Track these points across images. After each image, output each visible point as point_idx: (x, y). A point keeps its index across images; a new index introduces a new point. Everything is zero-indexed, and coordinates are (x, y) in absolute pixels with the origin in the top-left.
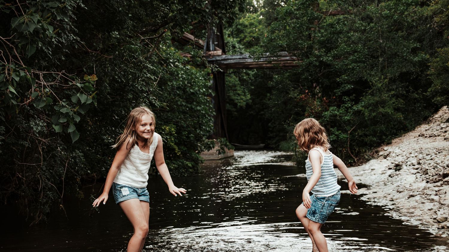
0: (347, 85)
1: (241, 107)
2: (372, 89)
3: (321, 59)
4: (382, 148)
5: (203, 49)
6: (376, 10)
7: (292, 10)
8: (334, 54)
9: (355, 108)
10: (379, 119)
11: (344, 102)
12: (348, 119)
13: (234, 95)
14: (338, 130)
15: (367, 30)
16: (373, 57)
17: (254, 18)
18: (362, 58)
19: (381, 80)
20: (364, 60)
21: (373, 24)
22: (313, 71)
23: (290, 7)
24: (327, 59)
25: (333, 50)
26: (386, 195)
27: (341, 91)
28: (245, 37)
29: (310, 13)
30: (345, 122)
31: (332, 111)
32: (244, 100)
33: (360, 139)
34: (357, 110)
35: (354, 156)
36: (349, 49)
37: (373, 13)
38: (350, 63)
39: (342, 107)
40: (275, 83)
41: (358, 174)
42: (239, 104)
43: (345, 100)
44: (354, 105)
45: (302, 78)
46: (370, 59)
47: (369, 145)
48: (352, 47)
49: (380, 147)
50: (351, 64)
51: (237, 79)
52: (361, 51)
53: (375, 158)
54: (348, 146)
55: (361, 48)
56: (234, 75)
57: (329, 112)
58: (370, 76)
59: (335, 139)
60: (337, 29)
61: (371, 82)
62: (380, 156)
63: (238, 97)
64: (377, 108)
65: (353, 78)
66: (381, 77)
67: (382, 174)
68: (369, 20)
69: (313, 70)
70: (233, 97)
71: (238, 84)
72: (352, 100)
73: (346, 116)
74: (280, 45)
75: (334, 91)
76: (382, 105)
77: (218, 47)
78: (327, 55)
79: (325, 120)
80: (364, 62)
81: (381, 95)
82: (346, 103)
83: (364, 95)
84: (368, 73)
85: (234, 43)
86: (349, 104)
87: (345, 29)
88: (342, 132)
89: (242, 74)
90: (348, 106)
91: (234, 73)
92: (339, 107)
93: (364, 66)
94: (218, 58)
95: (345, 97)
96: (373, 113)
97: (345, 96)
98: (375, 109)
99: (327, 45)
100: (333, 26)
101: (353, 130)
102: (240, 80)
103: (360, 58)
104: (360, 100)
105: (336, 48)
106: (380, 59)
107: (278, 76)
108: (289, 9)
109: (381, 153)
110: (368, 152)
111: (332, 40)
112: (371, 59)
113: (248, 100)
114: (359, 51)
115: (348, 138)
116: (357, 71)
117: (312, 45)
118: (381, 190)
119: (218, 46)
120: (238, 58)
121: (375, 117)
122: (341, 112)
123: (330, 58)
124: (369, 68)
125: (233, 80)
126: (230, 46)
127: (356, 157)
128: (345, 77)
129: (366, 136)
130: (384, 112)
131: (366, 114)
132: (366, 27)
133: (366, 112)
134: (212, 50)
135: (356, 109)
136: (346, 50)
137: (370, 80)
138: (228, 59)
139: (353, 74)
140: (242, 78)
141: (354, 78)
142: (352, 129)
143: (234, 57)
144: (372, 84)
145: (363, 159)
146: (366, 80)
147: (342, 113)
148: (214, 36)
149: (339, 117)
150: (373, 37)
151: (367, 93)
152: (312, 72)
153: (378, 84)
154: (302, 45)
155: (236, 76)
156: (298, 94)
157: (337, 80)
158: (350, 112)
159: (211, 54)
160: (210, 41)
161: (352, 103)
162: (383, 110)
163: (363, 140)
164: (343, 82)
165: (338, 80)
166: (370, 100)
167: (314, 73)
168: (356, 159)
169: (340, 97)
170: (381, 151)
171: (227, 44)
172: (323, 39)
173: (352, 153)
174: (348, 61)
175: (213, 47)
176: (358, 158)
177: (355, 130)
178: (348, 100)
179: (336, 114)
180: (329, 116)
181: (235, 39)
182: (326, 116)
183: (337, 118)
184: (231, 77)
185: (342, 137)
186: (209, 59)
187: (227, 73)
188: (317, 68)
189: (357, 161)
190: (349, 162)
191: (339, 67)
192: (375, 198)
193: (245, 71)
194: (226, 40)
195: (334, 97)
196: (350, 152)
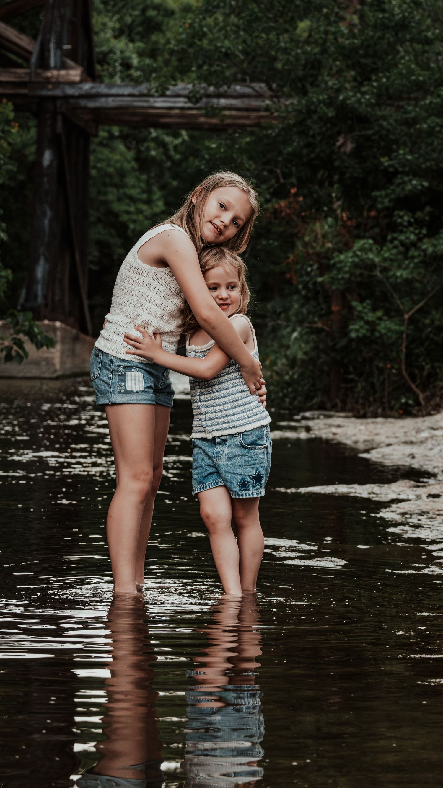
0: (410, 181)
3: (341, 98)
5: (27, 60)
8: (380, 85)
9: (427, 246)
11: (394, 227)
12: (405, 276)
13: (119, 200)
14: (374, 309)
22: (319, 134)
24: (359, 101)
25: (377, 75)
27: (393, 196)
30: (396, 287)
31: (359, 253)
32: (145, 214)
33: (438, 339)
34: (434, 251)
35: (417, 386)
36: (423, 75)
38: (424, 114)
39: (392, 241)
40: (208, 161)
41: (414, 439)
42: (132, 226)
43: (399, 220)
44: (425, 236)
45: (285, 152)
50: (425, 120)
51: (130, 155)
54: (403, 356)
56: (124, 144)
57: (350, 254)
59: (364, 335)
60: (392, 15)
63: (129, 205)
65: (428, 160)
69: (318, 131)
70: (117, 207)
71: (133, 169)
72: (419, 223)
73: (399, 267)
74: (223, 50)
75: (373, 195)
77: (75, 61)
79: (340, 276)
82: (401, 232)
85: (127, 54)
86: (412, 232)
88: (386, 314)
89: (145, 144)
90: (408, 238)
91: (124, 137)
92: (381, 240)
94: (70, 91)
95: (402, 214)
97: (401, 210)
99: (364, 61)
102: (137, 159)
105: (387, 69)
111: (377, 46)
113: (155, 215)
115: (402, 332)
116: (442, 139)
119: (73, 55)
120: (126, 93)
122: (387, 255)
123: (367, 97)
125: (117, 157)
126: (116, 61)
127: (423, 391)
128: (406, 155)
134: (55, 68)
135: (430, 250)
136: (414, 78)
138: (99, 96)
139: (430, 148)
140: (146, 152)
141: (433, 159)
142: (416, 307)
145: (441, 398)
147: (391, 260)
148: (62, 27)
149: (381, 272)
152: (313, 136)
154: (290, 54)
155: (129, 148)
156: (268, 196)
157: (382, 163)
158: (413, 257)
159: (52, 77)
160: (49, 41)
161: (420, 233)
164: (400, 169)
165: (385, 161)
167: (321, 141)
168: (421, 397)
169: (389, 212)
171: (105, 55)
172: (354, 43)
173: (413, 377)
174: (417, 109)
175: (58, 60)
176: (428, 393)
177: (424, 312)
178: (409, 222)
179: (372, 260)
180: (350, 267)
181: (131, 45)
182: (343, 264)
183: (374, 273)
184: (113, 150)
185: (385, 328)
186: (45, 93)
187: (97, 136)
188: (329, 125)
189: (424, 400)
190: (402, 404)
191: (391, 125)
192: (424, 512)
193: (154, 133)
194: (102, 45)
195: (373, 214)
196: (405, 374)
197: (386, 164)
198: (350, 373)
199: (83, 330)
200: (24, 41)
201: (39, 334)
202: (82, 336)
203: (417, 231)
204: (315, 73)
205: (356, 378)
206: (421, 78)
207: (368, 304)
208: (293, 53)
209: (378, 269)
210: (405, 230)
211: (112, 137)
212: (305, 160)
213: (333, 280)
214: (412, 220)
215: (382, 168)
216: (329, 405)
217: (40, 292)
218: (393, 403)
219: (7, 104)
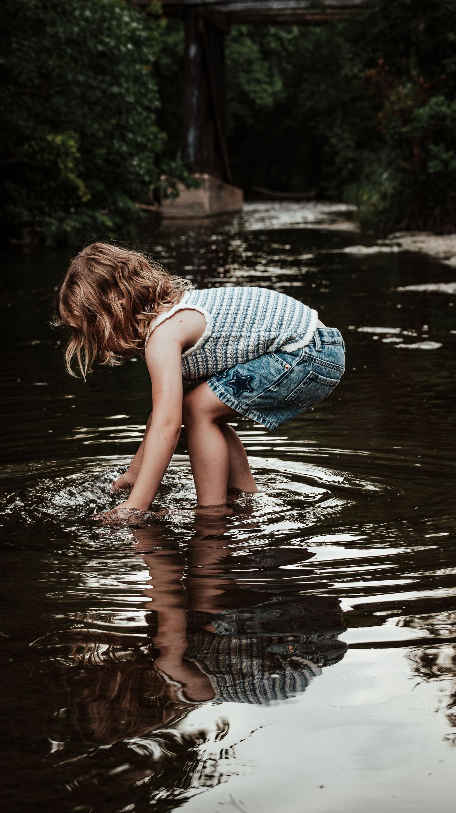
1: (263, 108)
13: (249, 82)
31: (433, 107)
32: (268, 92)
42: (259, 102)
51: (255, 48)
56: (251, 40)
57: (428, 108)
59: (440, 170)
63: (256, 86)
70: (248, 88)
71: (257, 58)
75: (443, 62)
79: (420, 126)
89: (267, 39)
91: (251, 35)
102: (261, 51)
113: (276, 93)
125: (245, 50)
140: (268, 45)
149: (451, 121)
152: (395, 19)
155: (254, 42)
156: (361, 67)
179: (444, 112)
180: (427, 118)
182: (421, 117)
183: (446, 123)
184: (242, 44)
187: (229, 34)
188: (406, 11)
193: (273, 30)
195: (443, 77)
198: (429, 202)
199: (225, 180)
202: (225, 185)
205: (434, 205)
207: (442, 147)
209: (449, 119)
211: (241, 35)
212: (389, 38)
213: (415, 129)
215: (449, 42)
216: (413, 227)
217: (191, 153)
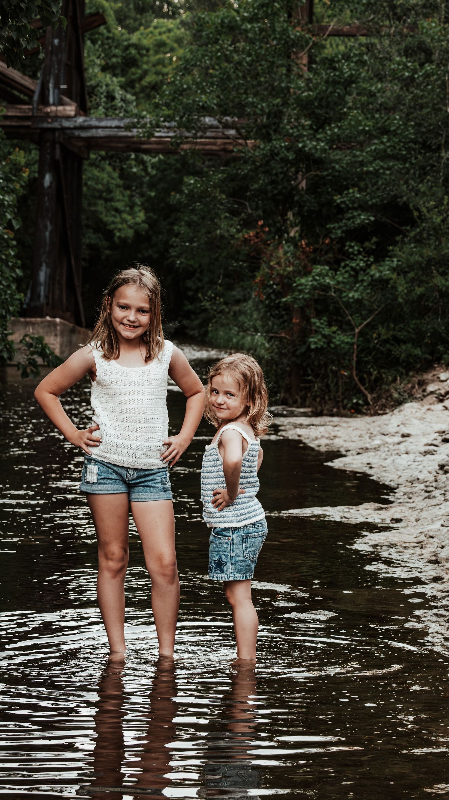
0: (359, 215)
1: (123, 240)
2: (418, 227)
3: (300, 145)
4: (434, 375)
5: (31, 97)
6: (440, 31)
7: (236, 21)
8: (334, 134)
9: (374, 271)
10: (432, 302)
11: (350, 256)
12: (356, 297)
13: (107, 211)
14: (330, 325)
15: (417, 81)
16: (426, 146)
17: (170, 31)
18: (400, 150)
19: (443, 208)
20: (404, 153)
21: (434, 67)
22: (281, 173)
23: (233, 12)
24: (315, 147)
25: (329, 124)
26: (422, 538)
27: (344, 228)
28: (145, 73)
29: (278, 29)
30: (348, 305)
31: (317, 278)
32: (129, 223)
33: (384, 349)
34: (380, 276)
35: (366, 389)
36: (368, 126)
37: (433, 39)
38: (371, 158)
39: (344, 267)
40: (187, 196)
41: (368, 446)
42: (118, 234)
43: (351, 250)
44: (372, 263)
45: (252, 188)
46: (420, 153)
47: (404, 365)
48: (377, 119)
49: (430, 372)
50: (371, 163)
52: (399, 132)
53: (416, 398)
54: (354, 363)
55: (398, 123)
56: (110, 164)
57: (310, 279)
58: (417, 194)
59: (322, 347)
60: (342, 73)
61: (417, 209)
62: (428, 395)
63: (114, 216)
64: (427, 276)
65: (374, 198)
66: (443, 199)
67: (426, 453)
68: (423, 56)
69: (280, 170)
71: (118, 186)
72: (368, 253)
73: (351, 289)
74: (201, 104)
75: (328, 226)
76: (441, 270)
77: (70, 98)
78: (315, 136)
79: (301, 296)
80: (405, 160)
81: (440, 243)
82: (352, 259)
83: (397, 242)
84: (413, 188)
85: (111, 88)
86: (361, 260)
87: (363, 75)
88: (340, 328)
89: (128, 162)
90: (358, 265)
92: (335, 265)
93: (403, 168)
94: (66, 124)
95: (353, 244)
96: (416, 288)
97: (351, 241)
98: (424, 278)
99: (319, 111)
100: (334, 65)
101: (367, 325)
102: (121, 177)
103: (395, 147)
104: (389, 251)
105: (340, 120)
106: (443, 154)
107: (196, 180)
108: (227, 17)
109: (431, 388)
110: (401, 383)
111: (330, 99)
112: (423, 151)
113: (137, 224)
114: (394, 131)
115: (353, 344)
116: (386, 179)
117: (281, 108)
118: (415, 514)
119: (68, 93)
120: (113, 125)
121: (421, 297)
122: (341, 279)
123: (322, 144)
124: (414, 174)
126: (102, 93)
127: (371, 393)
128: (355, 193)
129: (398, 341)
130: (444, 285)
131: (400, 289)
132: (415, 71)
133: (401, 285)
134: (54, 104)
135: (377, 275)
136: (361, 128)
137: (413, 206)
138: (90, 127)
139: (375, 187)
140: (129, 170)
141: (378, 197)
142: (365, 323)
143: (103, 124)
144: (420, 217)
145: (387, 399)
146: (406, 205)
147: (344, 283)
148: (59, 70)
149: (335, 292)
150: (430, 97)
151: (407, 236)
152: (276, 174)
153: (435, 217)
154: (256, 107)
155: (114, 168)
156: (239, 227)
157: (335, 201)
158: (362, 281)
159: (51, 111)
160: (48, 82)
161: (368, 260)
162: (443, 281)
163: (390, 350)
164: (350, 205)
165: (338, 199)
166: (411, 255)
167: (282, 180)
168: (369, 397)
169: (341, 241)
170: (433, 381)
171: (94, 88)
172: (309, 95)
173: (362, 381)
174: (364, 154)
175: (56, 97)
176: (375, 395)
177: (371, 326)
178: (359, 251)
179: (329, 283)
180: (309, 289)
181: (115, 79)
182: (303, 287)
183: (329, 294)
184: (101, 169)
185: (339, 341)
186: (45, 125)
187: (88, 158)
188: (289, 165)
189: (372, 400)
190: (353, 404)
191: (342, 167)
192: (392, 544)
194: (91, 79)
195: (327, 241)
196: (356, 379)
197: (339, 201)
198: (309, 376)
199: (78, 323)
200: (27, 82)
201: (50, 354)
202: (78, 328)
203: (365, 259)
204: (277, 121)
205: (314, 379)
206: (367, 128)
207: (325, 321)
208: (259, 106)
209: (333, 290)
210: (355, 258)
212: (270, 195)
213: (295, 299)
214: (361, 249)
215: (335, 204)
216: (290, 401)
217: (42, 293)
218: (345, 402)
219: (19, 152)
